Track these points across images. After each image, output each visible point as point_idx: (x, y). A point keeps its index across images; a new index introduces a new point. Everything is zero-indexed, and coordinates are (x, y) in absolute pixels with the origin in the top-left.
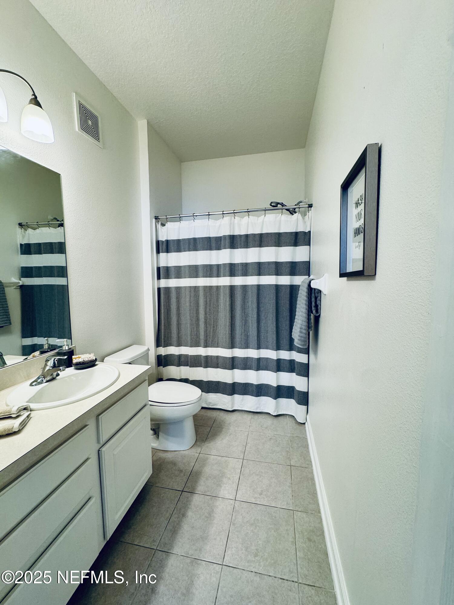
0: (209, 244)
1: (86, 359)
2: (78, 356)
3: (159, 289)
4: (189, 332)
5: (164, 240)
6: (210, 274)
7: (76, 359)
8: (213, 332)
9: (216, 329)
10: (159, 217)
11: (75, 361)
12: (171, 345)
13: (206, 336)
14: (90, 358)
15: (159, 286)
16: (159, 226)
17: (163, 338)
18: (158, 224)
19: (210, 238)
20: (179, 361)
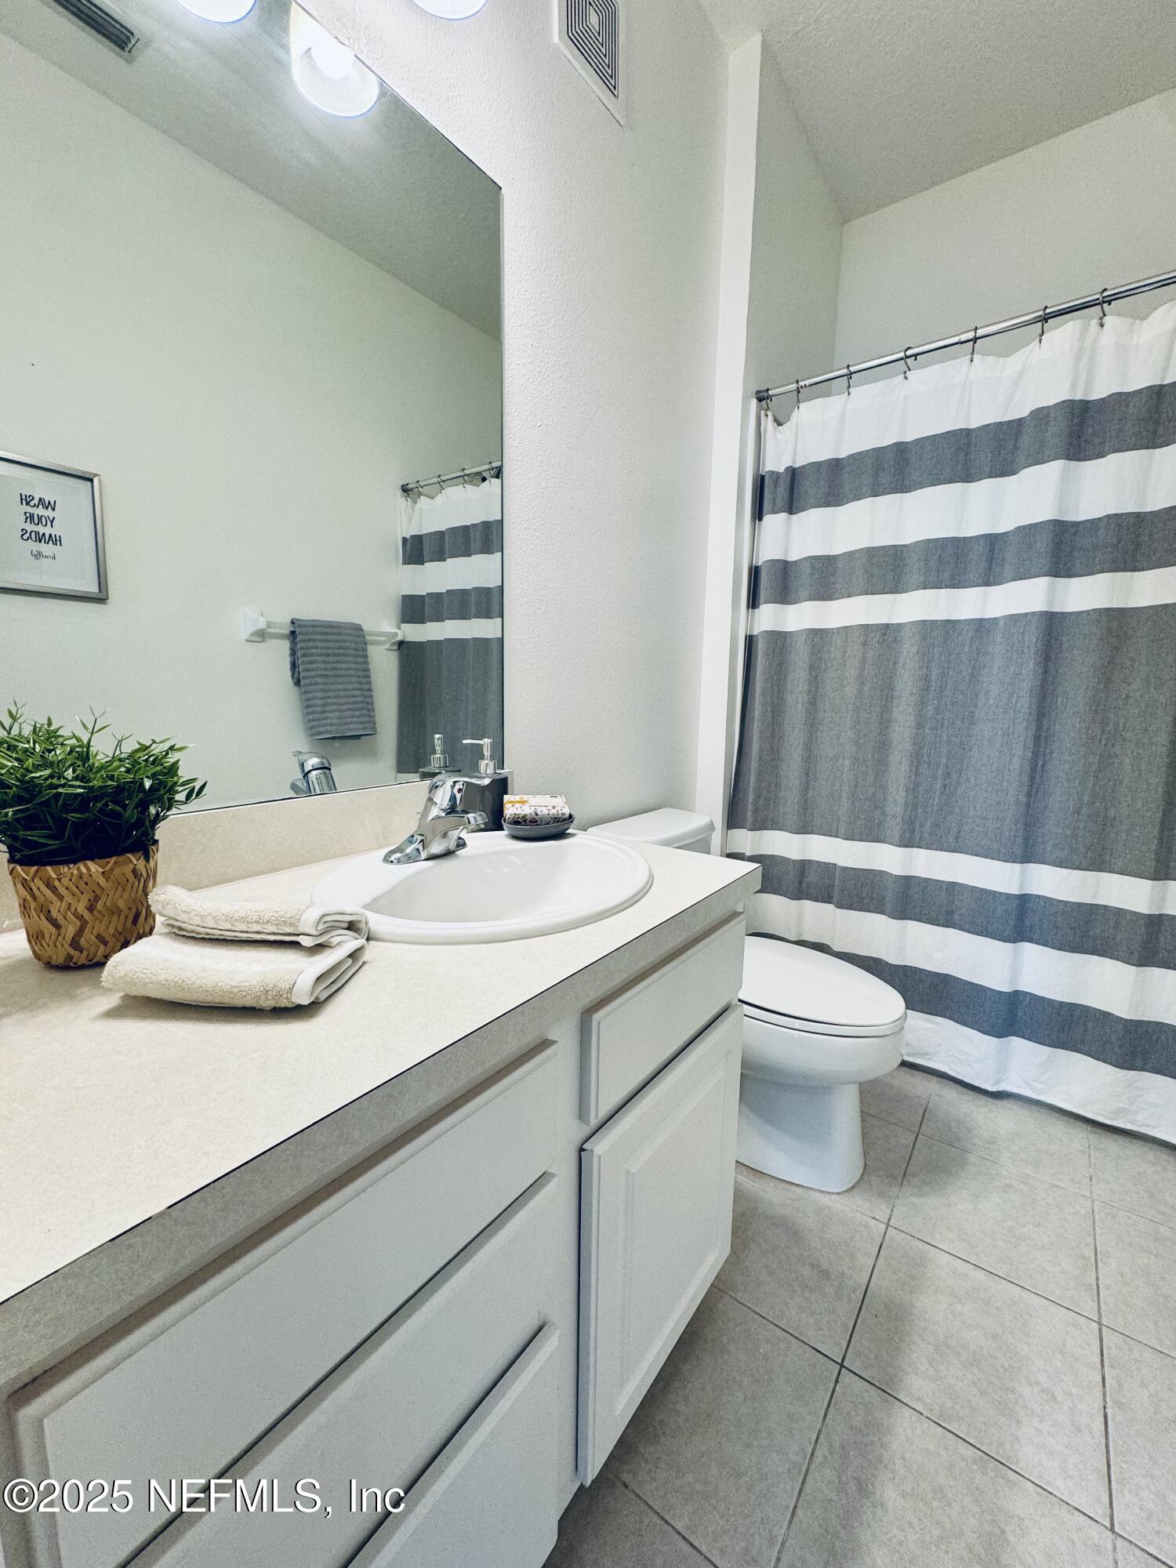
0: (961, 457)
1: (543, 811)
2: (521, 798)
3: (750, 641)
4: (846, 788)
5: (782, 470)
6: (953, 576)
7: (513, 806)
8: (942, 793)
9: (958, 783)
10: (770, 392)
11: (510, 811)
12: (776, 826)
13: (914, 803)
14: (554, 807)
15: (752, 629)
16: (769, 424)
17: (750, 801)
18: (767, 415)
19: (967, 432)
20: (800, 883)
